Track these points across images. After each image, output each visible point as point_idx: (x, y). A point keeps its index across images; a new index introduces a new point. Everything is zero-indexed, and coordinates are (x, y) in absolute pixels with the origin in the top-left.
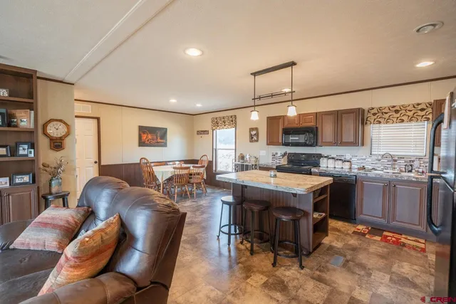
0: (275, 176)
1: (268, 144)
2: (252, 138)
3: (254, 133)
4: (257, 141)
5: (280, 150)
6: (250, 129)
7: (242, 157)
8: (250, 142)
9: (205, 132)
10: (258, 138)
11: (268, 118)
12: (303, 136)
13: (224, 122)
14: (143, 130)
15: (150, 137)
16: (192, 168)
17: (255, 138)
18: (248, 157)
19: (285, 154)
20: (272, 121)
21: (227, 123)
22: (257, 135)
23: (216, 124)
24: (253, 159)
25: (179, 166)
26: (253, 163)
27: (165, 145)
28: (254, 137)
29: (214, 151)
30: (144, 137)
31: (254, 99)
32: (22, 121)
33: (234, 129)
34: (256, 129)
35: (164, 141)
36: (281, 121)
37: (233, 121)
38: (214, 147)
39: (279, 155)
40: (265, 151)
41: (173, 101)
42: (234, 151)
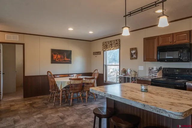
0: (146, 91)
1: (144, 61)
3: (133, 52)
4: (136, 58)
5: (155, 66)
6: (131, 49)
7: (125, 71)
8: (131, 59)
10: (137, 56)
11: (144, 39)
12: (177, 53)
13: (111, 45)
14: (54, 52)
15: (59, 57)
16: (84, 79)
17: (135, 56)
18: (129, 71)
19: (160, 69)
20: (148, 41)
21: (113, 45)
22: (136, 53)
23: (106, 46)
24: (133, 73)
25: (76, 77)
26: (133, 76)
27: (70, 62)
28: (133, 55)
29: (105, 67)
30: (55, 57)
31: (125, 16)
33: (118, 50)
34: (136, 49)
35: (69, 60)
36: (156, 40)
37: (118, 44)
38: (105, 64)
39: (155, 69)
40: (143, 67)
41: (71, 29)
42: (119, 67)
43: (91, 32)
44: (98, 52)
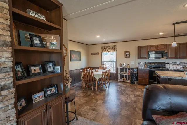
1: (139, 59)
2: (127, 56)
3: (127, 53)
4: (129, 57)
6: (125, 52)
8: (125, 57)
9: (97, 54)
13: (110, 49)
15: (75, 56)
20: (140, 48)
22: (129, 54)
23: (104, 49)
27: (80, 60)
29: (102, 62)
32: (51, 44)
33: (115, 52)
34: (129, 52)
35: (80, 58)
36: (147, 48)
37: (114, 48)
38: (102, 60)
39: (142, 63)
40: (134, 62)
41: (98, 37)
42: (115, 62)
43: (104, 40)
44: (96, 53)
